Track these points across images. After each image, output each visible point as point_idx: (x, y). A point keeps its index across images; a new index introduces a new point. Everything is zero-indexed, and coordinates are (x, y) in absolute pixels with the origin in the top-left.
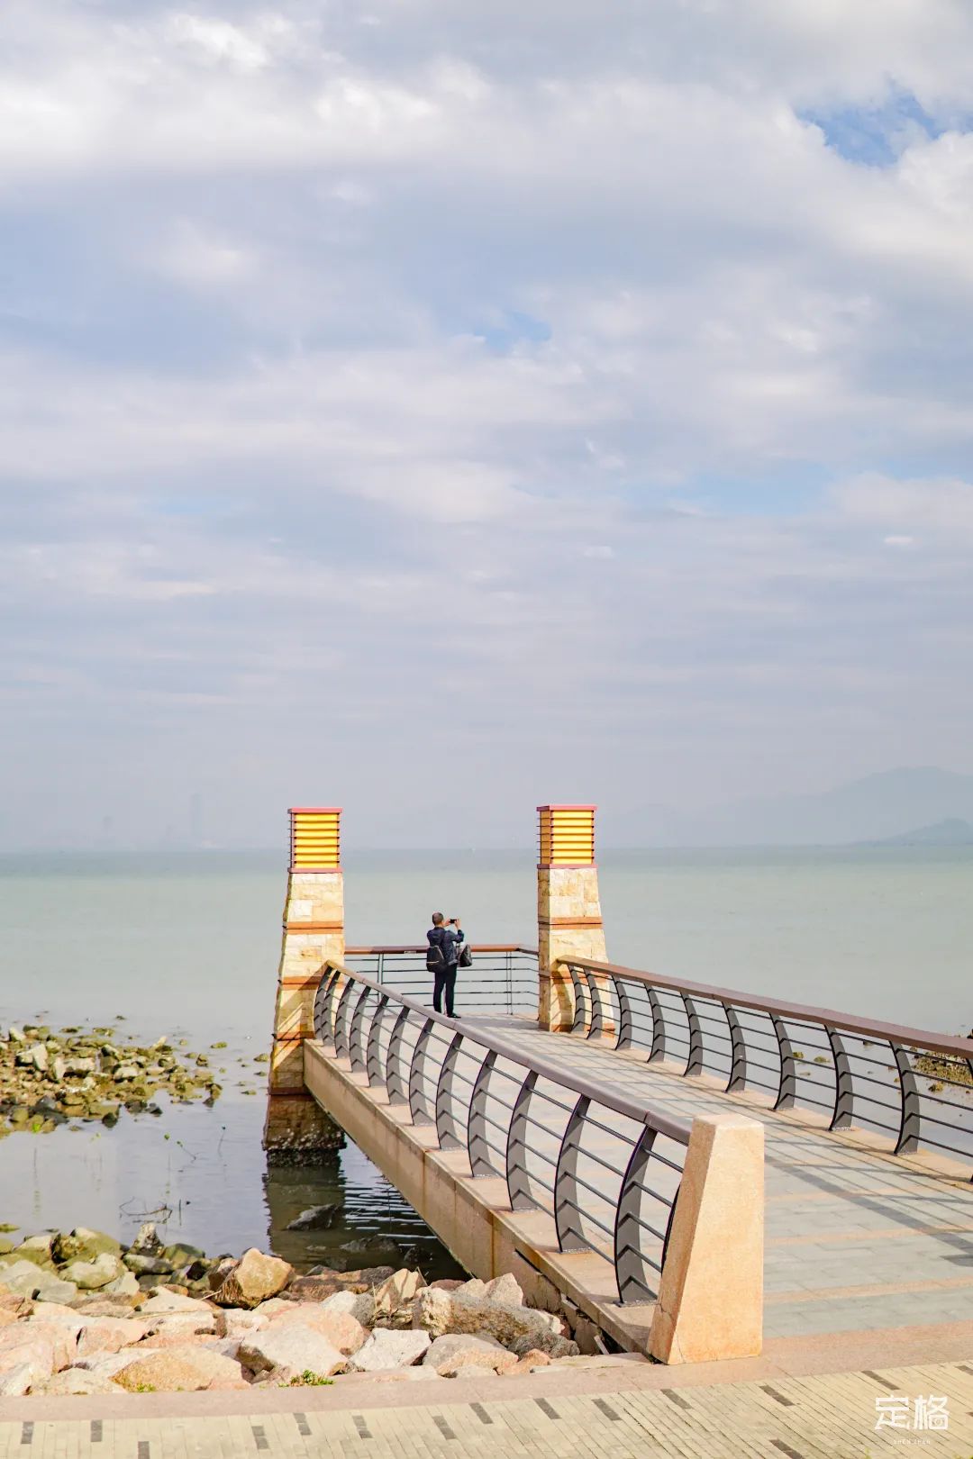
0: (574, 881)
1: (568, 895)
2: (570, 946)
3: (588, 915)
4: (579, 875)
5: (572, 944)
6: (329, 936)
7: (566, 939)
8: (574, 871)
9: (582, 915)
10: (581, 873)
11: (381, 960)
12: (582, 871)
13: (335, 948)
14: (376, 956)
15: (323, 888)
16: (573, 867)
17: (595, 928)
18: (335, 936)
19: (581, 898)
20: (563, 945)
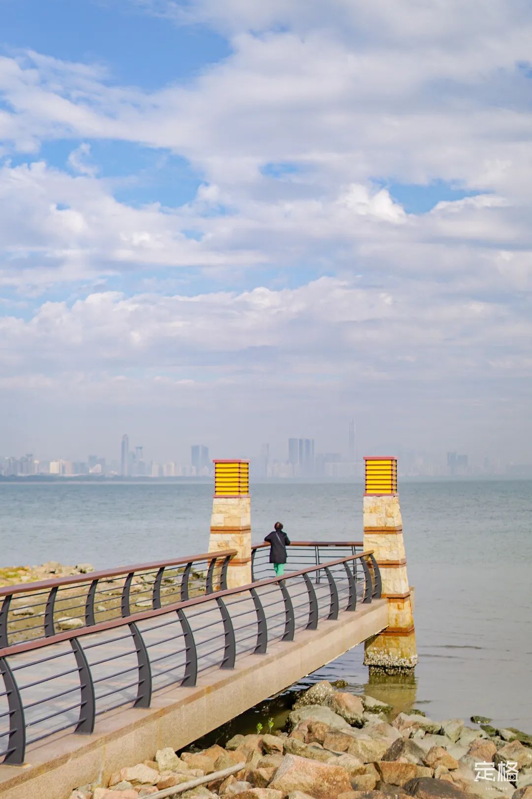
0: (379, 504)
1: (375, 512)
2: (376, 545)
3: (388, 525)
4: (382, 500)
5: (376, 543)
6: (233, 535)
7: (373, 540)
8: (379, 498)
9: (384, 526)
10: (383, 499)
11: (317, 550)
12: (384, 498)
13: (236, 542)
14: (313, 548)
15: (231, 507)
16: (379, 495)
17: (392, 534)
18: (237, 535)
19: (384, 515)
20: (371, 544)
